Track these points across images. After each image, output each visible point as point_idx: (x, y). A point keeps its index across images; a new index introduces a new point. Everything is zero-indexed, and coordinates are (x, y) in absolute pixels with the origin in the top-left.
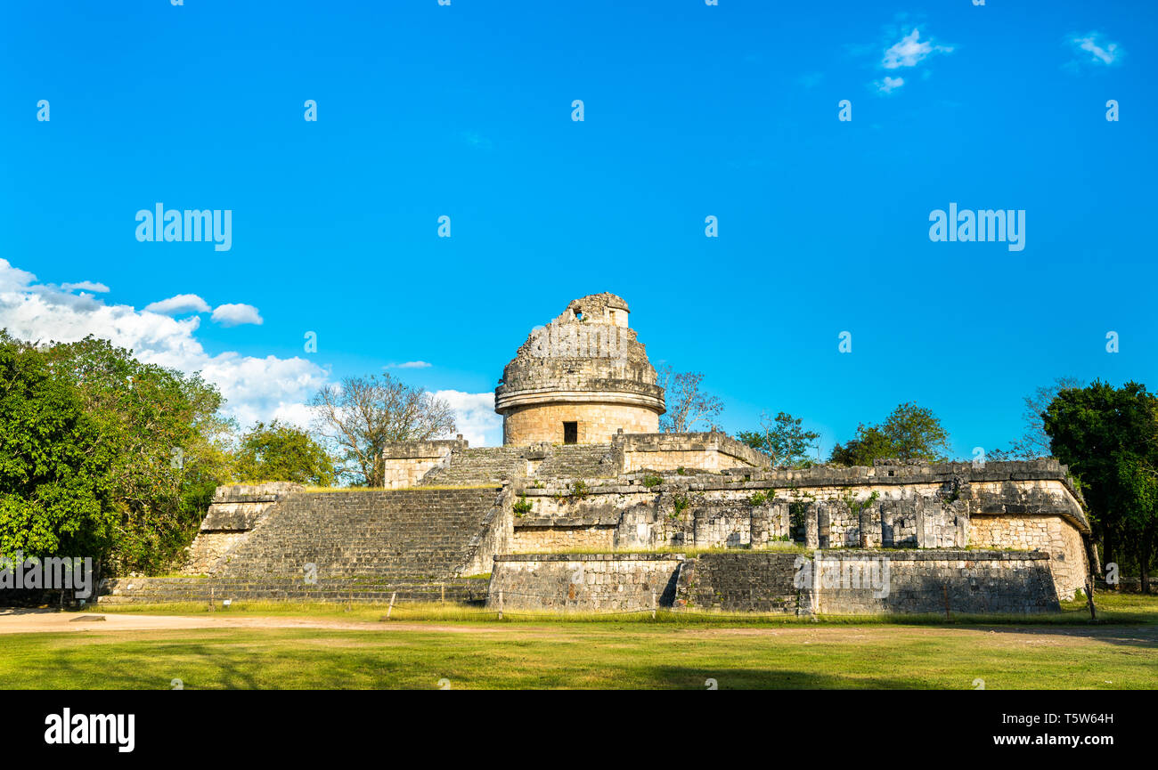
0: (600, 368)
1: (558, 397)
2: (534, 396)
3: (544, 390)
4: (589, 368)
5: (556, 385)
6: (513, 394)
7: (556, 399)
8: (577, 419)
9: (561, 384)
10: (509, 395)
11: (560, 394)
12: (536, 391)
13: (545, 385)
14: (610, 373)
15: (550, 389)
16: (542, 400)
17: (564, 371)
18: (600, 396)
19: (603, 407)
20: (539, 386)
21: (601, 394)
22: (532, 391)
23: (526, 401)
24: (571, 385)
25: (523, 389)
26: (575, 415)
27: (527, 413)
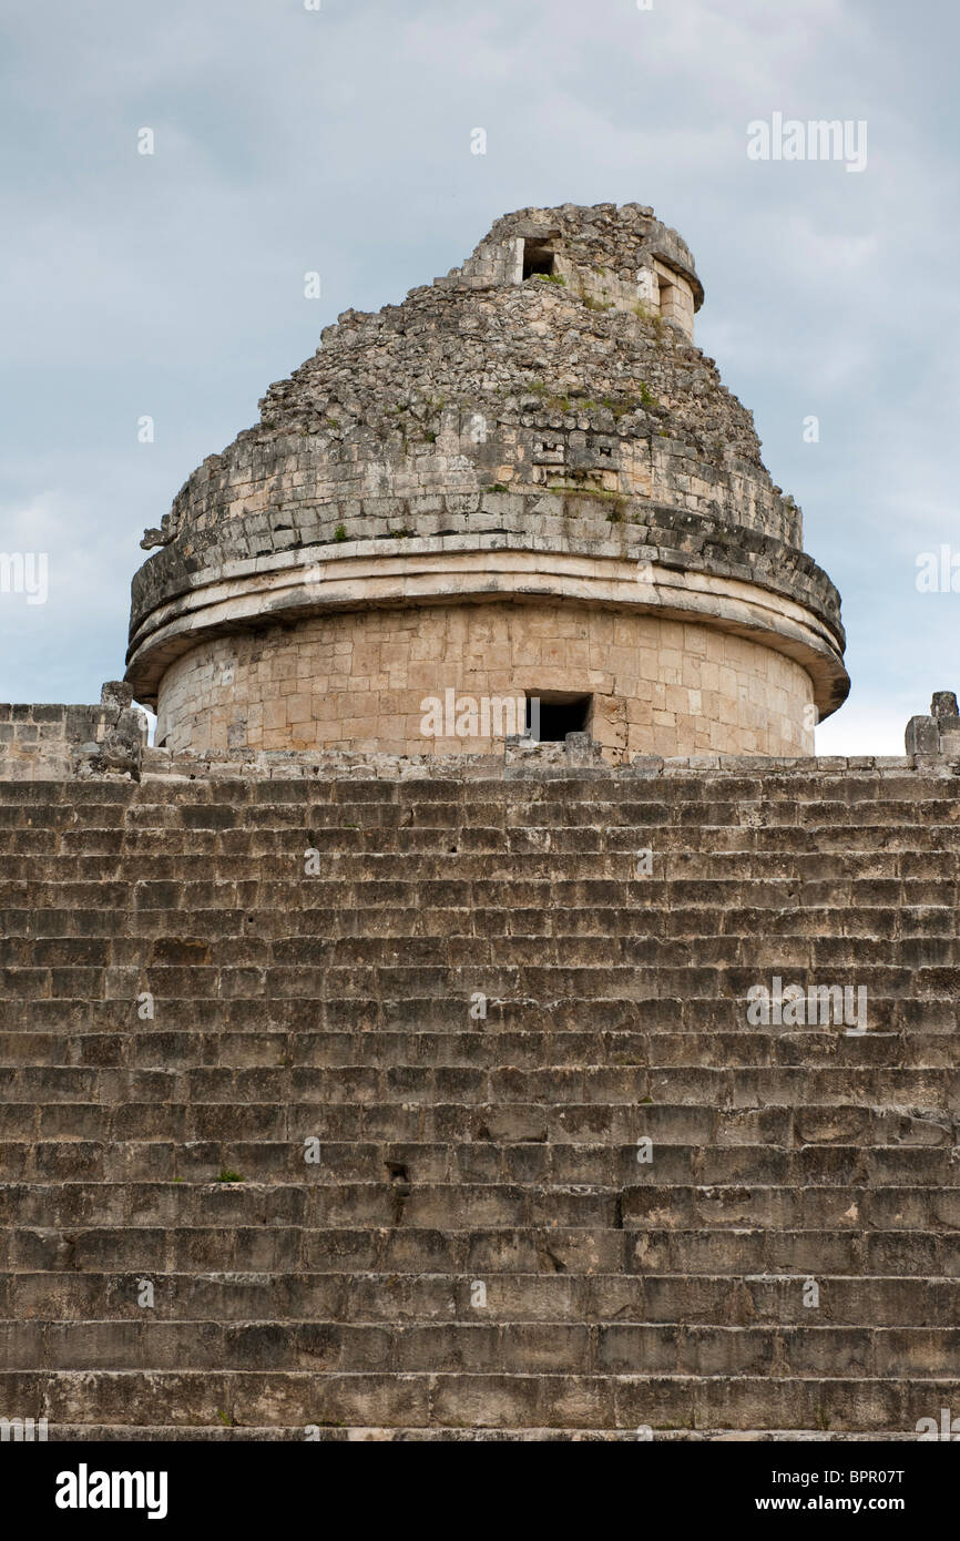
0: (683, 478)
1: (519, 576)
2: (397, 567)
3: (452, 543)
4: (640, 468)
5: (510, 522)
6: (286, 559)
7: (508, 585)
8: (594, 681)
9: (533, 522)
10: (263, 564)
11: (531, 563)
12: (415, 545)
13: (457, 521)
14: (712, 505)
15: (486, 542)
16: (444, 586)
17: (536, 473)
18: (699, 591)
19: (697, 641)
20: (428, 525)
21: (699, 582)
22: (391, 546)
23: (358, 591)
24: (577, 529)
25: (341, 538)
26: (583, 666)
27: (348, 646)
